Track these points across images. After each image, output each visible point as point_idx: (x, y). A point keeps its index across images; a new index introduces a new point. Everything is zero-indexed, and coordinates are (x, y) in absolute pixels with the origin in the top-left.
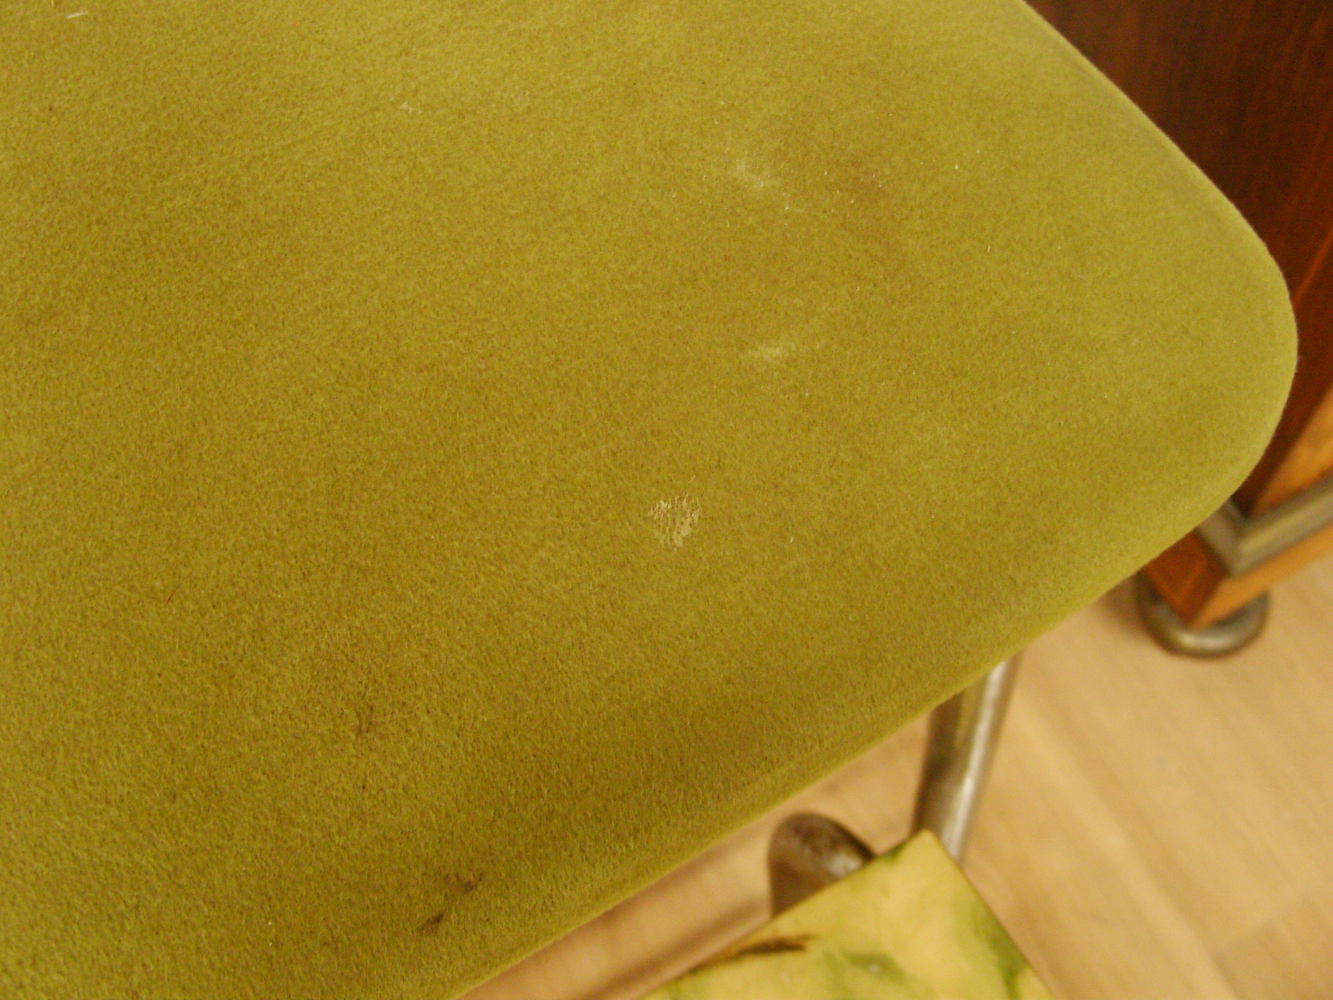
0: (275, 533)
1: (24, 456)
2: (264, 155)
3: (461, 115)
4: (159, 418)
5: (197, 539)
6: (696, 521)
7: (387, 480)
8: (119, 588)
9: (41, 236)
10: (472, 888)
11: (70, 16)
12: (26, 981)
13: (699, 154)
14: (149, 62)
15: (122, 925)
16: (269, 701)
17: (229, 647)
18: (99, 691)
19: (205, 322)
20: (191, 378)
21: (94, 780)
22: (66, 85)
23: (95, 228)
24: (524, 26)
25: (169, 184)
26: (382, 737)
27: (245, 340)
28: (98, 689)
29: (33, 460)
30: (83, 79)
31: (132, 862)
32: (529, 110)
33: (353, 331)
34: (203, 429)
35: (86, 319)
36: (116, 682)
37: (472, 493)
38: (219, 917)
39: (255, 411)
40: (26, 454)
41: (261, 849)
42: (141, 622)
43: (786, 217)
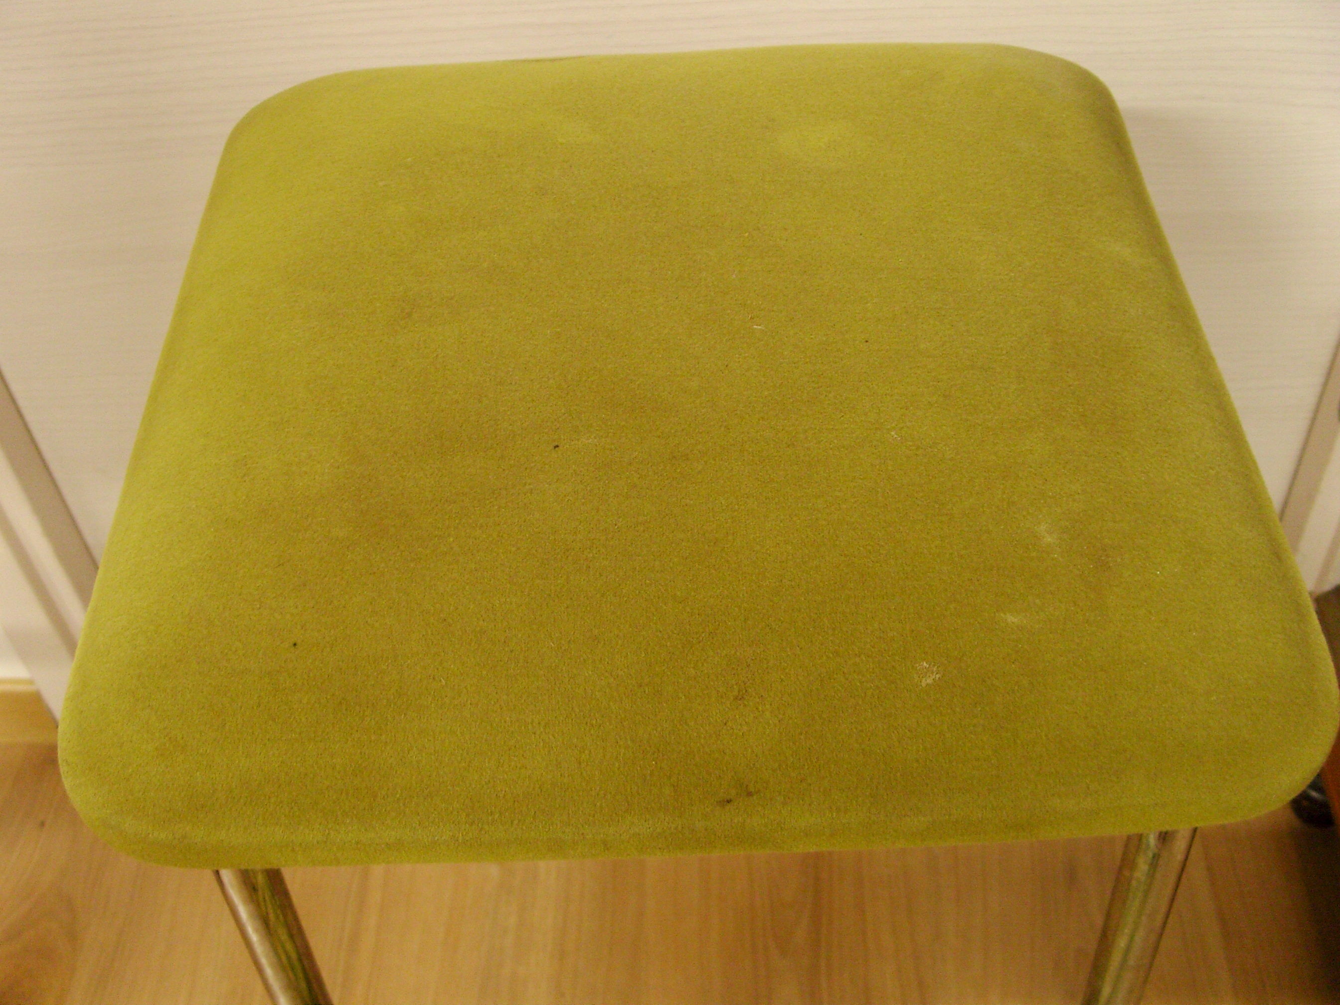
0: (741, 595)
1: (646, 513)
2: (815, 429)
3: (918, 448)
4: (714, 524)
5: (705, 583)
6: (937, 679)
7: (803, 595)
8: (660, 587)
9: (697, 422)
10: (751, 795)
11: (755, 327)
12: (538, 733)
13: (1024, 513)
14: (781, 363)
15: (590, 730)
16: (703, 665)
17: (697, 635)
18: (630, 626)
19: (754, 492)
20: (736, 513)
21: (610, 662)
22: (739, 358)
23: (723, 429)
24: (970, 418)
25: (766, 423)
26: (745, 705)
27: (768, 507)
28: (631, 625)
29: (649, 517)
30: (748, 359)
31: (608, 705)
32: (951, 459)
33: (819, 525)
34: (730, 538)
35: (700, 468)
36: (640, 626)
37: (838, 618)
38: (633, 748)
39: (758, 540)
40: (647, 513)
41: (666, 728)
42: (663, 606)
43: (1053, 559)
